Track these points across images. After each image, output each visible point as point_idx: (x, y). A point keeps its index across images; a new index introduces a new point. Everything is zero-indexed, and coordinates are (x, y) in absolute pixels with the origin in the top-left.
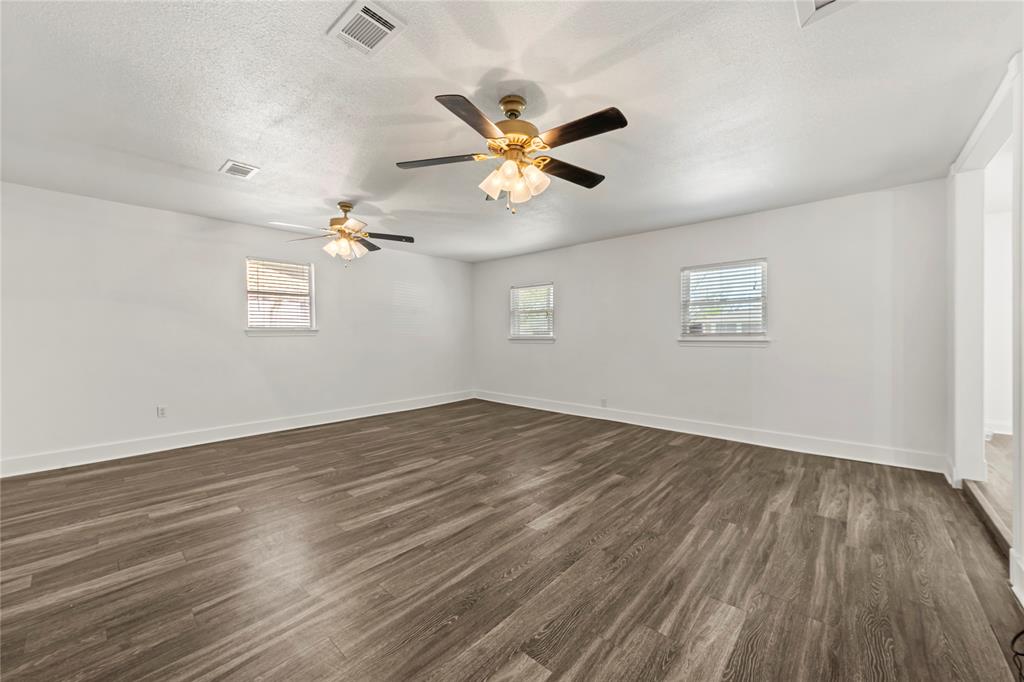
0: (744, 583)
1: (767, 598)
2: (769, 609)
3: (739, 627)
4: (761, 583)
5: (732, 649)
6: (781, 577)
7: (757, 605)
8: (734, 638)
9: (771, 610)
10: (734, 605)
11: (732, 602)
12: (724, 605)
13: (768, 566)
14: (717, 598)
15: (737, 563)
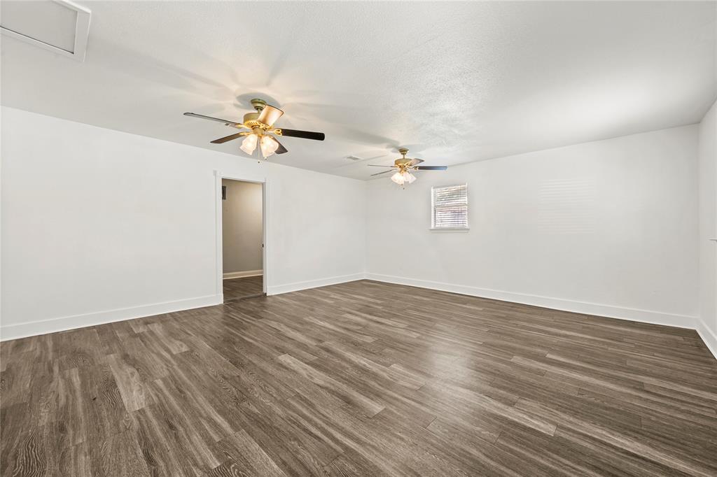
0: (145, 425)
1: (122, 429)
2: (117, 424)
3: (126, 405)
4: (134, 434)
5: (122, 397)
6: (123, 453)
7: (126, 421)
8: (125, 400)
9: (115, 425)
10: (139, 411)
11: (142, 411)
12: (144, 406)
13: (140, 452)
14: (152, 406)
15: (165, 434)
